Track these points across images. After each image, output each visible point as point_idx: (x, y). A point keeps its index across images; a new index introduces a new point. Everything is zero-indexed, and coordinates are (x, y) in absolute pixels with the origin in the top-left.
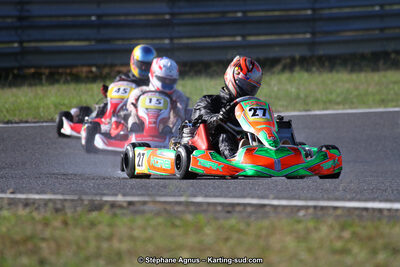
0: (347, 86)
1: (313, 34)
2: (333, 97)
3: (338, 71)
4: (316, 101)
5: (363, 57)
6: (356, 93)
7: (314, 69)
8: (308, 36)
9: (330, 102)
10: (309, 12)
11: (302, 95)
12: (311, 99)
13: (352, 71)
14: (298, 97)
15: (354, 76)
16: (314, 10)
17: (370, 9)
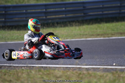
0: (17, 34)
1: (5, 19)
2: (13, 38)
3: (13, 30)
4: (8, 39)
5: (21, 26)
6: (20, 37)
7: (6, 29)
8: (3, 19)
9: (13, 39)
10: (4, 12)
11: (4, 37)
12: (7, 38)
13: (18, 30)
14: (2, 38)
15: (19, 32)
16: (5, 11)
17: (22, 11)
